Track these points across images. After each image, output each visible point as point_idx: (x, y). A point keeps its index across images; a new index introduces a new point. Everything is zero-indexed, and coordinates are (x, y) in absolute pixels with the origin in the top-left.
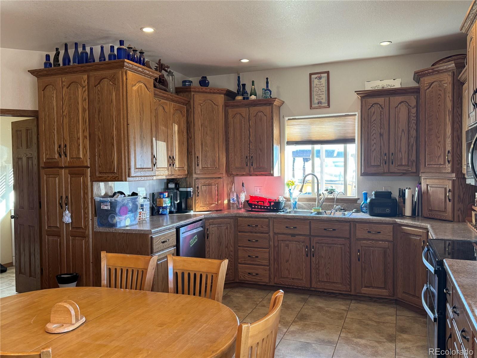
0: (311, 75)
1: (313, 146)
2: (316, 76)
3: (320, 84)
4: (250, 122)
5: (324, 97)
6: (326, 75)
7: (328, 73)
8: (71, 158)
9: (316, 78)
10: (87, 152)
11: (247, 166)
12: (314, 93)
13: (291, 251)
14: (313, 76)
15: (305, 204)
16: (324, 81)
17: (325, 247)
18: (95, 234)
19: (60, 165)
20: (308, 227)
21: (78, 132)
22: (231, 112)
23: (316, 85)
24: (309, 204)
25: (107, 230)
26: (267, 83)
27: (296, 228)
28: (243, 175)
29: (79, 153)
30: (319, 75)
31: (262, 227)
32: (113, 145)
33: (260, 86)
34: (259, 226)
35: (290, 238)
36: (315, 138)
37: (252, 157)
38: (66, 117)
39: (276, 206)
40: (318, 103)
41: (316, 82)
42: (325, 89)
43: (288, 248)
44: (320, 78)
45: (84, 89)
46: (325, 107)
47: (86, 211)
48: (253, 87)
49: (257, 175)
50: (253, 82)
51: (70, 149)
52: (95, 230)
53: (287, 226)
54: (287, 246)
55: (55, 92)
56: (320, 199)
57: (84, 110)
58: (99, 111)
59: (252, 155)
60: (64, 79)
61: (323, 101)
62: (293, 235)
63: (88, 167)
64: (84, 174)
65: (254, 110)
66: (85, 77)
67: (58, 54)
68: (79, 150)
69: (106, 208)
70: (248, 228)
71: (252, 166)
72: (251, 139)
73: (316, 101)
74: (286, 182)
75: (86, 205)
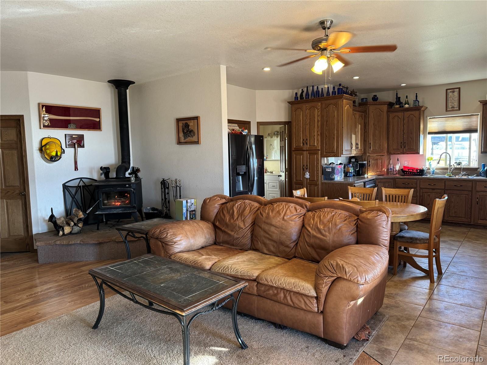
0: (447, 90)
1: (447, 135)
2: (451, 90)
3: (454, 95)
4: (405, 121)
5: (456, 104)
6: (458, 90)
7: (459, 88)
8: (309, 145)
9: (451, 92)
10: (319, 142)
11: (401, 148)
12: (449, 102)
13: (431, 199)
14: (448, 91)
15: (440, 172)
16: (456, 94)
17: (454, 196)
18: (322, 183)
19: (303, 149)
20: (444, 184)
21: (314, 132)
22: (392, 115)
23: (451, 96)
24: (443, 172)
25: (329, 181)
26: (417, 96)
27: (435, 185)
28: (398, 154)
29: (314, 143)
30: (453, 90)
31: (412, 185)
32: (334, 138)
33: (411, 99)
34: (410, 184)
35: (431, 191)
36: (448, 129)
37: (405, 143)
38: (307, 125)
39: (421, 172)
40: (452, 108)
41: (450, 94)
42: (457, 99)
43: (429, 197)
44: (454, 92)
45: (319, 110)
46: (456, 110)
47: (318, 172)
48: (407, 99)
49: (408, 154)
50: (407, 96)
51: (309, 141)
52: (322, 182)
53: (429, 184)
54: (429, 195)
55: (302, 112)
56: (451, 169)
57: (318, 121)
58: (327, 121)
59: (405, 142)
60: (307, 106)
61: (456, 106)
62: (433, 189)
63: (319, 150)
64: (317, 154)
65: (407, 114)
66: (320, 104)
67: (303, 92)
68: (314, 141)
69: (329, 170)
70: (403, 185)
71: (405, 148)
72: (404, 131)
73: (450, 107)
74: (427, 158)
75: (318, 169)
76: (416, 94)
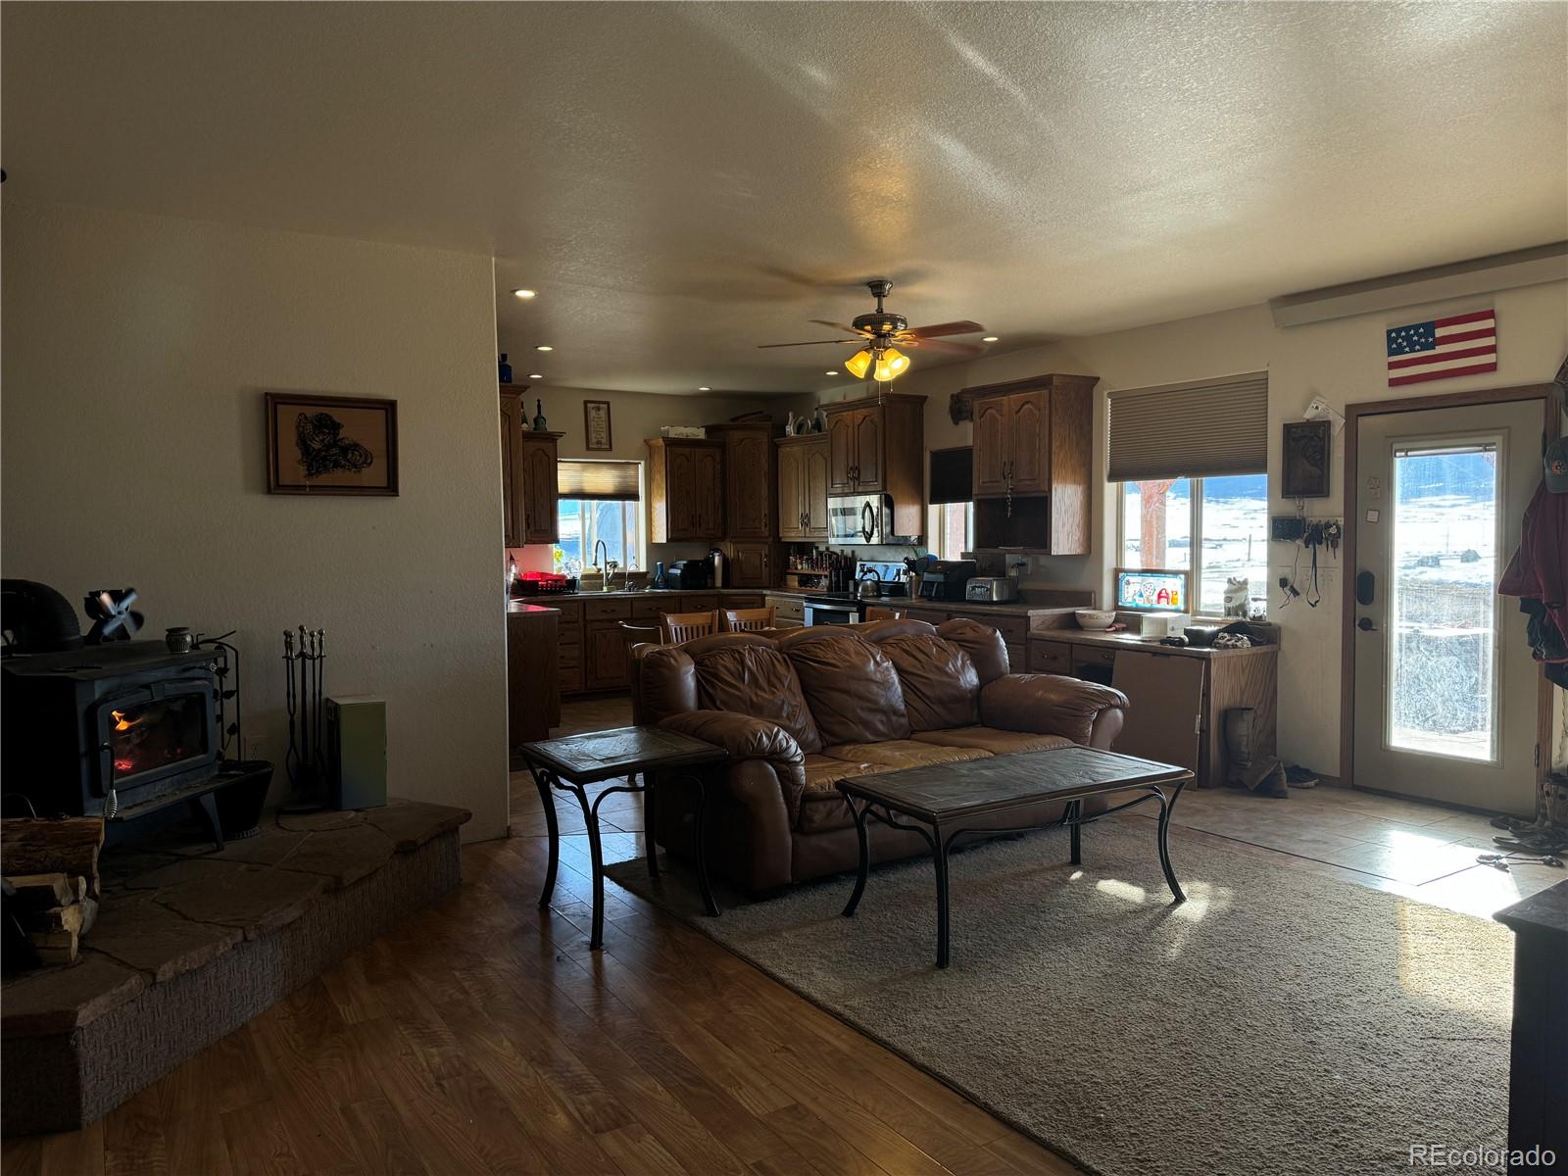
0: (586, 402)
1: (583, 501)
2: (593, 405)
3: (598, 417)
4: (525, 463)
5: (604, 437)
6: (605, 406)
7: (608, 403)
9: (593, 408)
12: (591, 429)
14: (589, 405)
16: (603, 413)
23: (594, 417)
26: (539, 407)
30: (597, 405)
33: (531, 411)
35: (607, 625)
36: (589, 489)
37: (529, 516)
40: (597, 443)
41: (593, 413)
42: (604, 425)
44: (598, 409)
46: (606, 450)
48: (522, 410)
50: (522, 404)
53: (602, 609)
56: (607, 575)
59: (529, 513)
61: (604, 441)
65: (530, 446)
72: (526, 488)
73: (594, 440)
76: (539, 401)
